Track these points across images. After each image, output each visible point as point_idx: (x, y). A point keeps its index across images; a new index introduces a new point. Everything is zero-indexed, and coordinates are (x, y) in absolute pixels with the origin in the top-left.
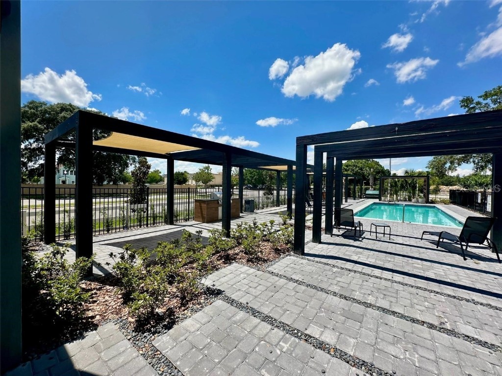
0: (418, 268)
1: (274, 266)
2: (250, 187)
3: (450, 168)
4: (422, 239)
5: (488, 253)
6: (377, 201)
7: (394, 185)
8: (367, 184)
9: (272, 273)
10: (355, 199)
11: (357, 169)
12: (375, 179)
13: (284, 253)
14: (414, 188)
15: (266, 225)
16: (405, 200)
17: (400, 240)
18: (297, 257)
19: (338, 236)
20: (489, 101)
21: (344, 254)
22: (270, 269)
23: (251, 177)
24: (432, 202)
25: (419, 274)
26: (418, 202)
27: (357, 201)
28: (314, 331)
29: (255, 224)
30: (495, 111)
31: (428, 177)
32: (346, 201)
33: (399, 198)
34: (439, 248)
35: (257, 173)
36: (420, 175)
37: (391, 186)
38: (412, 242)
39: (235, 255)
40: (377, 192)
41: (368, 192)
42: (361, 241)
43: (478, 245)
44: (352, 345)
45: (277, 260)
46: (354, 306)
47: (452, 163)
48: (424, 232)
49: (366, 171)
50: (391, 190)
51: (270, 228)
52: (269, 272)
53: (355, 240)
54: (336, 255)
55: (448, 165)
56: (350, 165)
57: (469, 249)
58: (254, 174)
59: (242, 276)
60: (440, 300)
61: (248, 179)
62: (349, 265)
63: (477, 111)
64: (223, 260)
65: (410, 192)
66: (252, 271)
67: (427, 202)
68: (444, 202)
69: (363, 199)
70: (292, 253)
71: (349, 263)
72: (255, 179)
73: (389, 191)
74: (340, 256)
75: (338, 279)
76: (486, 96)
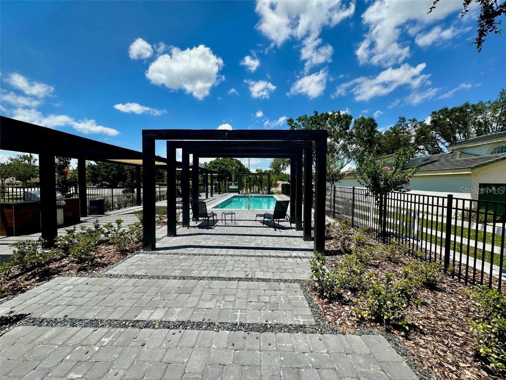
0: (246, 242)
1: (115, 268)
2: (106, 185)
3: (283, 169)
4: (256, 221)
5: (288, 224)
6: (237, 194)
7: (249, 180)
8: (230, 180)
9: (111, 275)
10: (219, 194)
11: (224, 167)
12: (237, 176)
13: (132, 253)
14: (261, 182)
15: (112, 226)
16: (256, 193)
17: (242, 224)
18: (146, 253)
19: (194, 227)
20: (300, 123)
21: (195, 242)
22: (110, 272)
23: (106, 172)
24: (272, 193)
25: (246, 246)
26: (263, 193)
27: (221, 195)
28: (144, 316)
29: (97, 227)
30: (303, 131)
31: (269, 174)
32: (212, 196)
33: (252, 191)
34: (264, 225)
35: (116, 167)
36: (266, 173)
37: (247, 182)
38: (250, 223)
39: (60, 268)
40: (236, 187)
41: (231, 187)
42: (213, 229)
43: (282, 219)
44: (177, 313)
45: (121, 262)
46: (190, 282)
47: (284, 164)
48: (257, 215)
49: (230, 168)
50: (247, 185)
51: (116, 228)
52: (107, 276)
53: (208, 228)
54: (188, 244)
55: (281, 166)
56: (218, 163)
57: (280, 223)
58: (112, 169)
59: (66, 288)
60: (252, 260)
61: (102, 175)
62: (196, 251)
63: (295, 129)
64: (37, 278)
65: (259, 187)
66: (83, 279)
67: (269, 193)
68: (278, 193)
69: (226, 194)
70: (142, 251)
71: (196, 249)
72: (114, 175)
73: (245, 186)
74: (191, 244)
75: (182, 264)
76: (300, 119)
